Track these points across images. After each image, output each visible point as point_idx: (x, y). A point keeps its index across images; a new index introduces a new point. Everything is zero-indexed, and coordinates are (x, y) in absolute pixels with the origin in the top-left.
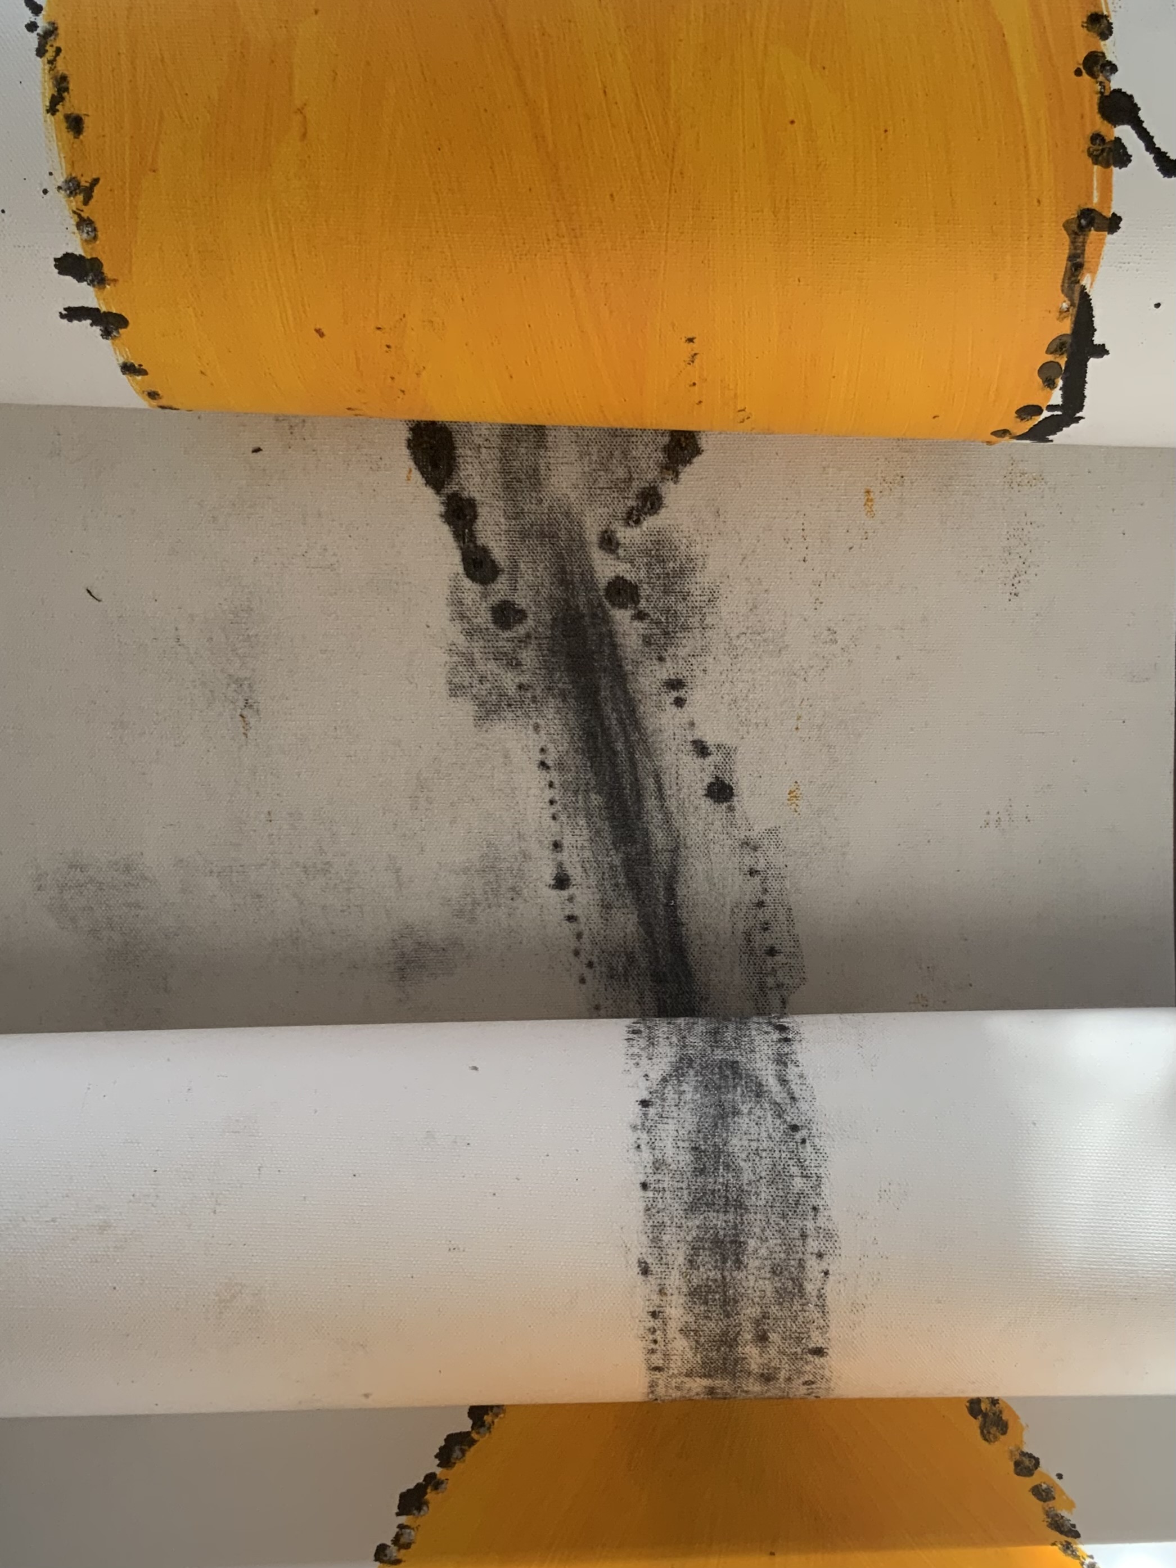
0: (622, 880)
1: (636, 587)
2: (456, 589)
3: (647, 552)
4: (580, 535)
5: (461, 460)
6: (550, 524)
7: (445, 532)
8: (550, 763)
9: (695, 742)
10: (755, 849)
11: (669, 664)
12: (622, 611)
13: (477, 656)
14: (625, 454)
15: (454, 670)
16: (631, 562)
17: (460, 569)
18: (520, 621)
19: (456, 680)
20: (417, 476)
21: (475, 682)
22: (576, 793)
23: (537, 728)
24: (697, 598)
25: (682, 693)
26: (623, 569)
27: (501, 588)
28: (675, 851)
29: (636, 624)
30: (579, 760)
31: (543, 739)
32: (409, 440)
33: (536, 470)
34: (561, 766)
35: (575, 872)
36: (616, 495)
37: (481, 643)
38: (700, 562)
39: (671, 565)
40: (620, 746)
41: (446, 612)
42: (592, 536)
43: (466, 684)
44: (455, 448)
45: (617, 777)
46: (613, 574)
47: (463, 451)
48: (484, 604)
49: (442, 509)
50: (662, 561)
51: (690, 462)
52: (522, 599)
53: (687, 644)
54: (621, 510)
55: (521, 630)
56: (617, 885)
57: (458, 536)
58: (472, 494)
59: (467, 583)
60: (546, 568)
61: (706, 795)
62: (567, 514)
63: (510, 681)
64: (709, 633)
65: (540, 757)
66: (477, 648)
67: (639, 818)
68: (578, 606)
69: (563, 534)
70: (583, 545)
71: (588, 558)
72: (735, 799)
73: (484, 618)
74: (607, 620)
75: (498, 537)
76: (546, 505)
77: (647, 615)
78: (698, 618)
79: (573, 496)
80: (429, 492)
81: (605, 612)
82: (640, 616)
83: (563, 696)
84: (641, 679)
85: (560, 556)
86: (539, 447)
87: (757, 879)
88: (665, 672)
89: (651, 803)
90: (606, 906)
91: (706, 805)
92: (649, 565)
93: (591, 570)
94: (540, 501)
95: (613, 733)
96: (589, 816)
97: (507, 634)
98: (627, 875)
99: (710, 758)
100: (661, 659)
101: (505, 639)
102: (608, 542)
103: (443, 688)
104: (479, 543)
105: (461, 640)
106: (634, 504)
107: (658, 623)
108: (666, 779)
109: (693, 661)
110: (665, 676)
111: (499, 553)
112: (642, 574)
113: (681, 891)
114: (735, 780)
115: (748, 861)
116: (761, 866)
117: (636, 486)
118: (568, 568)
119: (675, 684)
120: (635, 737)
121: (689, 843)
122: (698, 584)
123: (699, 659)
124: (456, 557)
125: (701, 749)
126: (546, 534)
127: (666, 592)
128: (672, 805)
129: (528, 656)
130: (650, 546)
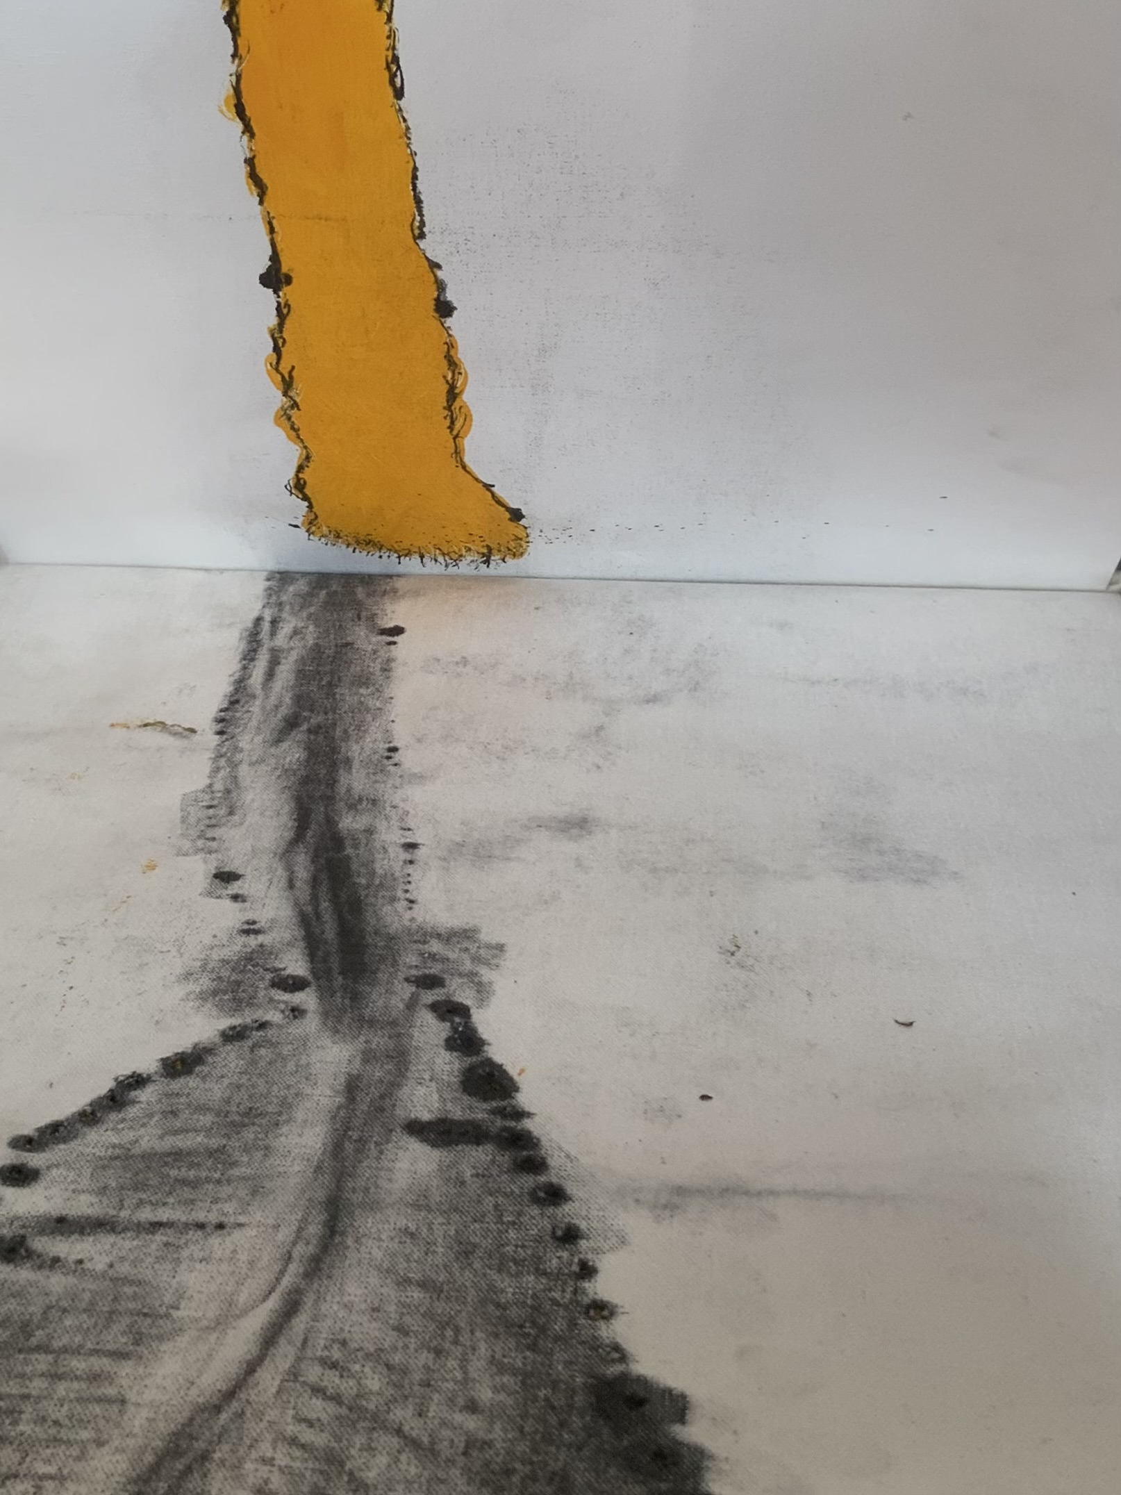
1: (273, 985)
2: (483, 1001)
3: (251, 1004)
4: (326, 1020)
5: (456, 1073)
6: (361, 1028)
7: (486, 1033)
8: (404, 903)
9: (244, 902)
10: (204, 849)
11: (254, 943)
12: (295, 975)
14: (253, 1063)
15: (497, 955)
16: (272, 999)
17: (474, 1011)
18: (413, 976)
19: (495, 952)
20: (512, 1071)
23: (412, 921)
25: (247, 926)
26: (284, 996)
27: (430, 996)
29: (281, 966)
31: (408, 914)
32: (517, 1091)
33: (366, 1061)
34: (393, 899)
36: (274, 1040)
37: (461, 968)
40: (325, 905)
41: (498, 987)
42: (312, 1017)
44: (462, 1082)
45: (334, 890)
46: (296, 995)
47: (451, 1078)
49: (486, 1048)
50: (237, 1000)
54: (271, 1031)
57: (472, 1030)
58: (448, 1053)
60: (374, 1002)
61: (243, 876)
62: (337, 1032)
63: (435, 947)
64: (202, 956)
65: (414, 906)
67: (319, 872)
68: (344, 979)
69: (346, 1020)
70: (326, 1014)
71: (322, 1005)
72: (213, 871)
73: (454, 982)
74: (313, 972)
75: (425, 1024)
76: (362, 1039)
77: (267, 969)
78: (210, 966)
79: (326, 1042)
80: (499, 1059)
82: (276, 969)
83: (377, 933)
84: (288, 937)
85: (355, 1008)
86: (358, 1075)
89: (303, 875)
90: (369, 832)
91: (245, 871)
92: (253, 997)
93: (321, 999)
94: (367, 1042)
95: (331, 912)
97: (432, 971)
98: (343, 844)
99: (230, 892)
100: (261, 946)
101: (435, 969)
102: (297, 1012)
104: (449, 1024)
106: (254, 1033)
107: (255, 965)
108: (283, 885)
109: (226, 943)
110: (260, 937)
111: (427, 1017)
112: (262, 993)
114: (210, 878)
116: (202, 842)
117: (249, 1043)
118: (347, 1001)
119: (251, 932)
120: (308, 908)
121: (271, 855)
123: (218, 943)
124: (476, 1018)
125: (238, 898)
126: (367, 1022)
127: (238, 983)
128: (281, 873)
129: (411, 959)
130: (246, 1008)
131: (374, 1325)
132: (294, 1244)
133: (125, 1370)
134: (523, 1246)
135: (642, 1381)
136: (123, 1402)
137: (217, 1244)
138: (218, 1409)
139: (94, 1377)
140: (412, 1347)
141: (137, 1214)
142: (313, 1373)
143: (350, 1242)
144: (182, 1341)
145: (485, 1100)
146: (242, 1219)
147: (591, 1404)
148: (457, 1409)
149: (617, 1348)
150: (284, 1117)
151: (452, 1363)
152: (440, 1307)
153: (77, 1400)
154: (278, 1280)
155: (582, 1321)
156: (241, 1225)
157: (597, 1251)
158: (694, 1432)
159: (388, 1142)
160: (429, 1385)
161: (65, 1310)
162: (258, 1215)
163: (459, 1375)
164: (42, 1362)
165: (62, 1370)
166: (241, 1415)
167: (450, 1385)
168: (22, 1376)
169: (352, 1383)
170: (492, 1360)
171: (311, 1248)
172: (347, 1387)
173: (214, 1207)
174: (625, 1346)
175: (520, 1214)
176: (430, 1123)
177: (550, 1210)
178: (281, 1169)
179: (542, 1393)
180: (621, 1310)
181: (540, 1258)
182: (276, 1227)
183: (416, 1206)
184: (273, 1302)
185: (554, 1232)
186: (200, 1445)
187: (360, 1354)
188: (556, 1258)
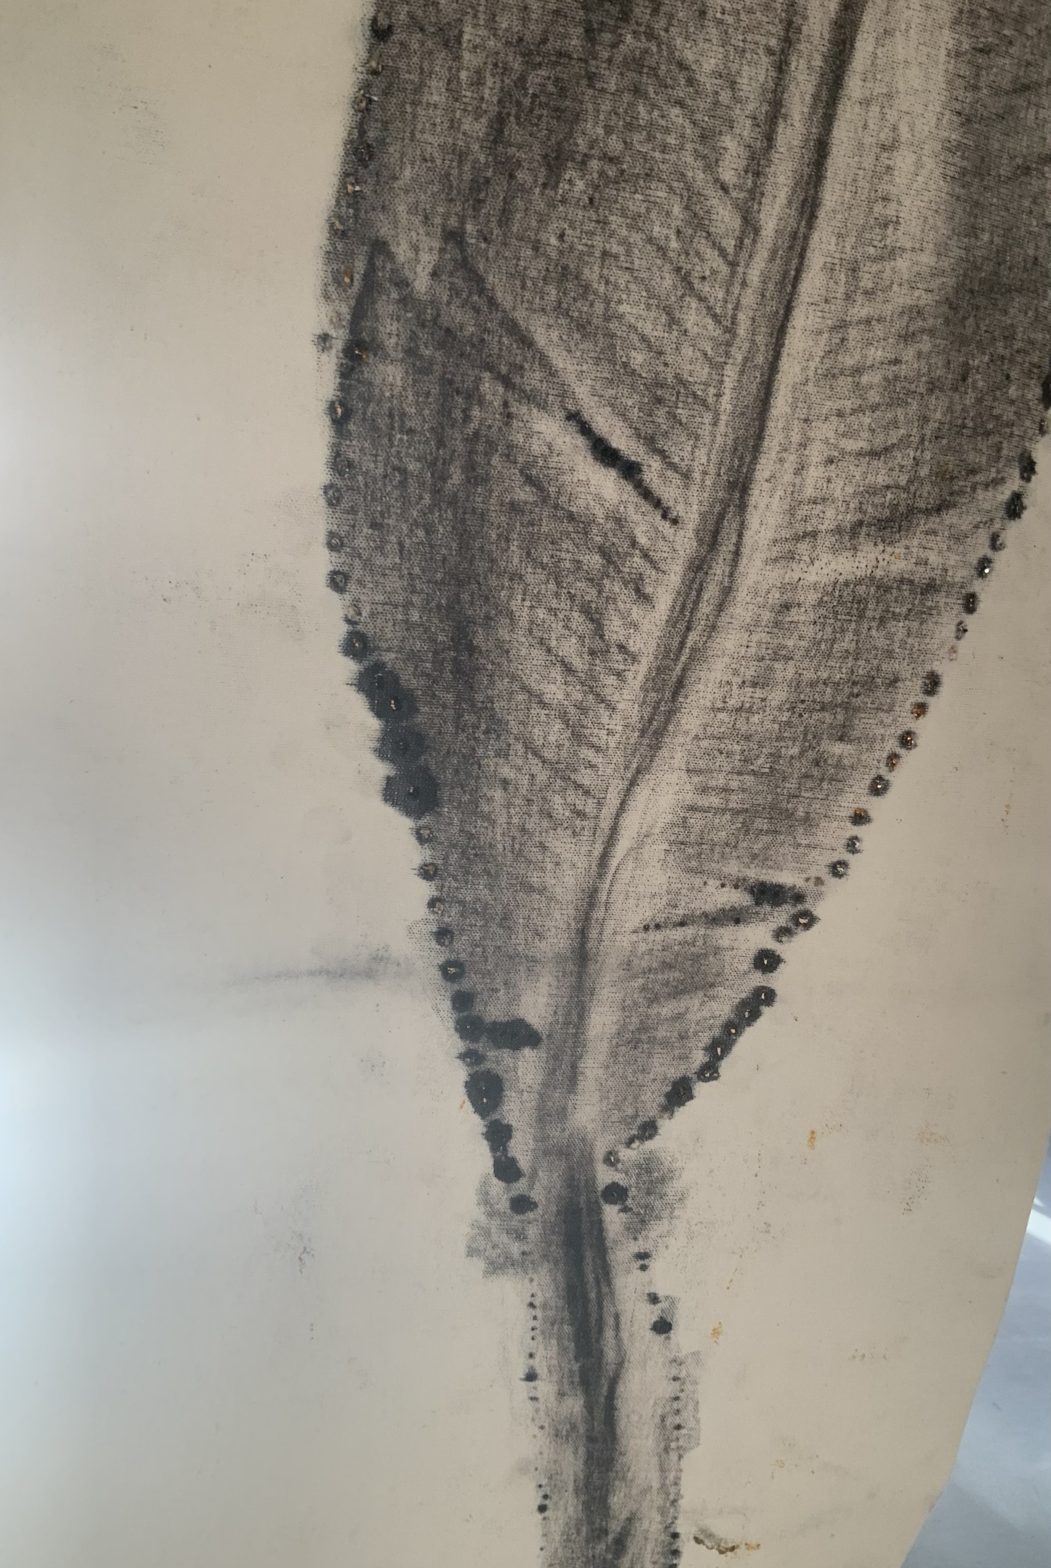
0: (577, 1379)
1: (626, 1190)
2: (485, 1183)
3: (639, 1166)
4: (590, 1154)
5: (506, 1099)
6: (568, 1146)
7: (484, 1148)
8: (537, 1303)
9: (649, 1295)
10: (680, 1364)
11: (641, 1241)
12: (612, 1206)
13: (493, 1230)
14: (636, 1098)
15: (473, 1239)
16: (626, 1173)
17: (492, 1171)
18: (532, 1210)
19: (474, 1246)
20: (468, 1106)
21: (489, 1247)
22: (553, 1324)
23: (531, 1280)
24: (670, 1198)
25: (646, 1262)
26: (618, 1178)
27: (521, 1186)
28: (620, 1364)
29: (622, 1215)
30: (561, 1303)
31: (535, 1288)
32: (466, 1082)
33: (564, 1109)
34: (545, 1307)
35: (542, 1371)
36: (623, 1126)
37: (499, 1222)
38: (677, 1174)
39: (656, 1174)
41: (474, 1199)
42: (600, 1152)
43: (482, 1248)
44: (503, 1090)
45: (586, 1315)
46: (610, 1181)
47: (510, 1094)
48: (506, 1196)
49: (485, 1130)
50: (649, 1171)
51: (683, 1105)
52: (537, 1194)
53: (657, 1229)
54: (625, 1136)
55: (531, 1215)
56: (572, 1382)
57: (494, 1149)
58: (510, 1122)
59: (495, 1181)
60: (559, 1176)
61: (651, 1329)
62: (583, 1140)
63: (515, 1249)
64: (674, 1221)
65: (529, 1299)
66: (495, 1224)
67: (598, 1341)
68: (579, 1203)
69: (577, 1154)
70: (591, 1160)
71: (593, 1170)
72: (672, 1332)
73: (504, 1205)
74: (599, 1211)
75: (525, 1153)
76: (567, 1133)
77: (631, 1209)
78: (668, 1211)
79: (590, 1127)
80: (476, 1119)
81: (600, 1208)
82: (625, 1210)
83: (556, 1263)
84: (618, 1253)
85: (571, 1169)
86: (569, 1092)
87: (678, 1383)
88: (635, 1247)
89: (609, 1333)
90: (561, 1394)
91: (650, 1335)
92: (639, 1175)
93: (594, 1178)
94: (564, 1130)
95: (589, 1286)
96: (559, 1339)
97: (519, 1218)
98: (580, 1377)
99: (660, 1305)
100: (635, 1239)
101: (517, 1221)
102: (611, 1159)
103: (462, 1249)
104: (509, 1155)
105: (483, 1219)
106: (636, 1133)
107: (639, 1214)
108: (623, 1319)
109: (659, 1240)
110: (636, 1250)
111: (524, 1162)
112: (633, 1181)
113: (621, 1388)
114: (674, 1319)
115: (674, 1372)
116: (683, 1375)
117: (639, 1121)
118: (577, 1176)
119: (643, 1256)
120: (605, 1289)
121: (632, 1359)
122: (672, 1189)
123: (664, 1239)
124: (490, 1162)
125: (654, 1299)
126: (563, 1152)
127: (649, 1193)
128: (625, 1335)
129: (533, 1232)
130: (642, 1161)
131: (558, 850)
132: (604, 919)
133: (690, 798)
134: (471, 926)
135: (408, 812)
136: (688, 771)
137: (646, 912)
138: (638, 771)
139: (704, 790)
140: (537, 834)
141: (694, 932)
142: (590, 807)
143: (573, 924)
144: (660, 825)
145: (489, 1071)
146: (634, 937)
147: (440, 790)
148: (514, 782)
149: (421, 839)
150: (614, 1042)
151: (515, 820)
152: (521, 869)
153: (712, 772)
154: (612, 885)
155: (440, 862)
156: (635, 932)
157: (426, 921)
158: (382, 770)
159: (551, 1023)
160: (528, 801)
161: (727, 844)
162: (625, 941)
163: (512, 811)
164: (735, 801)
165: (722, 795)
166: (627, 768)
167: (517, 802)
168: (744, 791)
169: (569, 800)
170: (493, 823)
171: (595, 917)
172: (572, 797)
173: (650, 946)
174: (416, 842)
175: (472, 954)
176: (525, 1045)
177: (453, 957)
178: (614, 989)
179: (466, 798)
180: (416, 872)
181: (462, 915)
182: (615, 933)
183: (535, 961)
184: (614, 863)
185: (452, 937)
186: (646, 741)
187: (565, 825)
188: (452, 916)
